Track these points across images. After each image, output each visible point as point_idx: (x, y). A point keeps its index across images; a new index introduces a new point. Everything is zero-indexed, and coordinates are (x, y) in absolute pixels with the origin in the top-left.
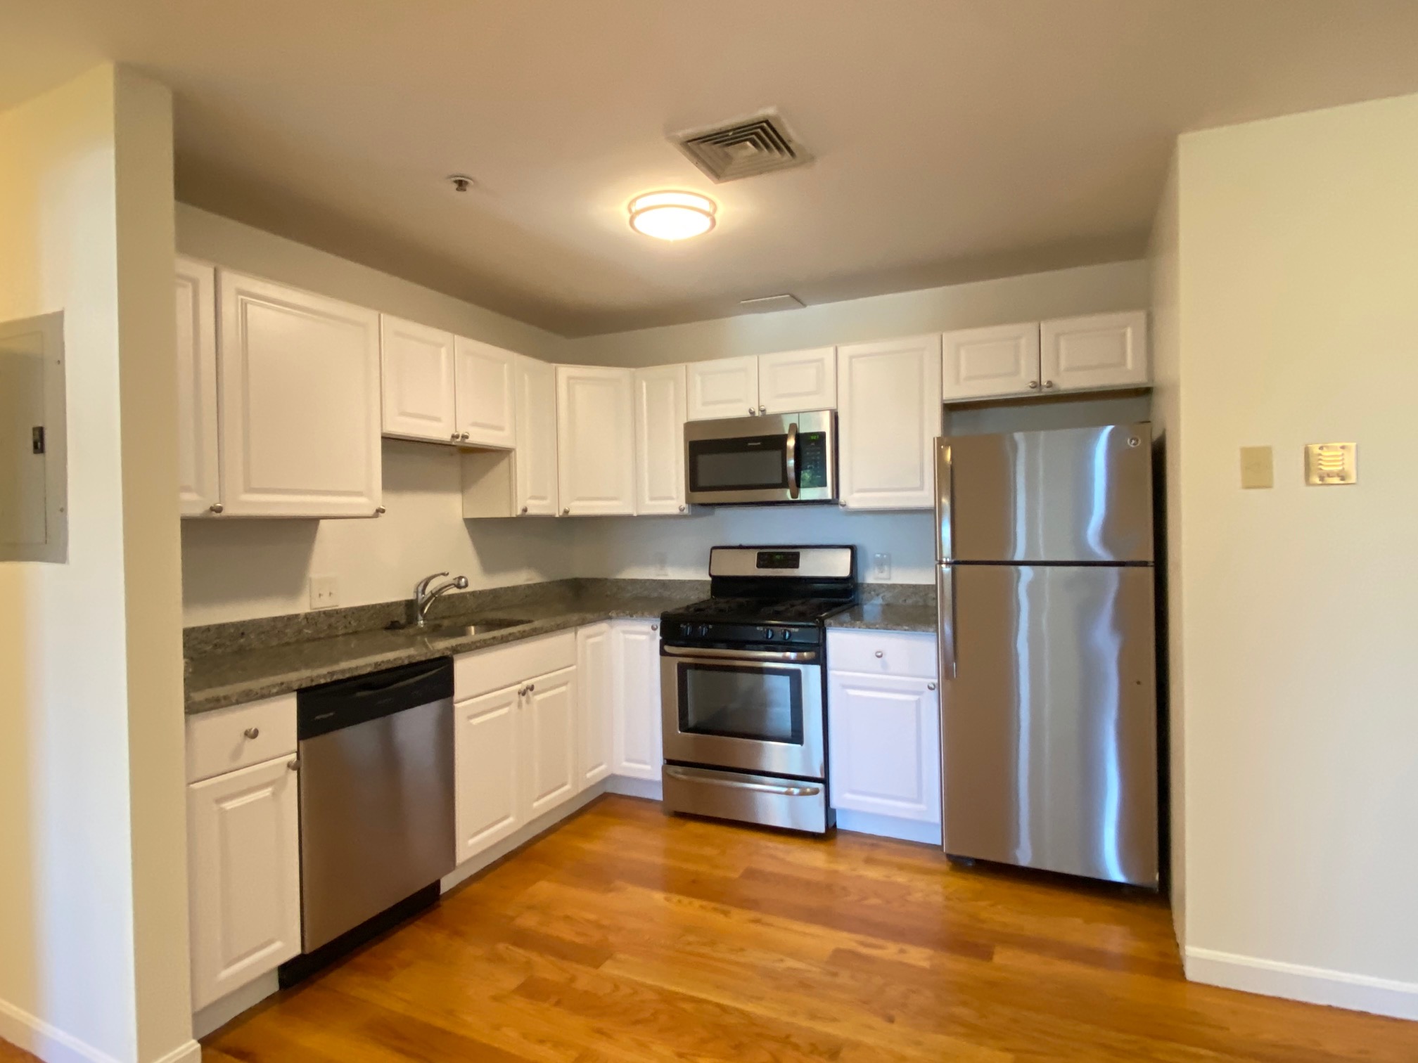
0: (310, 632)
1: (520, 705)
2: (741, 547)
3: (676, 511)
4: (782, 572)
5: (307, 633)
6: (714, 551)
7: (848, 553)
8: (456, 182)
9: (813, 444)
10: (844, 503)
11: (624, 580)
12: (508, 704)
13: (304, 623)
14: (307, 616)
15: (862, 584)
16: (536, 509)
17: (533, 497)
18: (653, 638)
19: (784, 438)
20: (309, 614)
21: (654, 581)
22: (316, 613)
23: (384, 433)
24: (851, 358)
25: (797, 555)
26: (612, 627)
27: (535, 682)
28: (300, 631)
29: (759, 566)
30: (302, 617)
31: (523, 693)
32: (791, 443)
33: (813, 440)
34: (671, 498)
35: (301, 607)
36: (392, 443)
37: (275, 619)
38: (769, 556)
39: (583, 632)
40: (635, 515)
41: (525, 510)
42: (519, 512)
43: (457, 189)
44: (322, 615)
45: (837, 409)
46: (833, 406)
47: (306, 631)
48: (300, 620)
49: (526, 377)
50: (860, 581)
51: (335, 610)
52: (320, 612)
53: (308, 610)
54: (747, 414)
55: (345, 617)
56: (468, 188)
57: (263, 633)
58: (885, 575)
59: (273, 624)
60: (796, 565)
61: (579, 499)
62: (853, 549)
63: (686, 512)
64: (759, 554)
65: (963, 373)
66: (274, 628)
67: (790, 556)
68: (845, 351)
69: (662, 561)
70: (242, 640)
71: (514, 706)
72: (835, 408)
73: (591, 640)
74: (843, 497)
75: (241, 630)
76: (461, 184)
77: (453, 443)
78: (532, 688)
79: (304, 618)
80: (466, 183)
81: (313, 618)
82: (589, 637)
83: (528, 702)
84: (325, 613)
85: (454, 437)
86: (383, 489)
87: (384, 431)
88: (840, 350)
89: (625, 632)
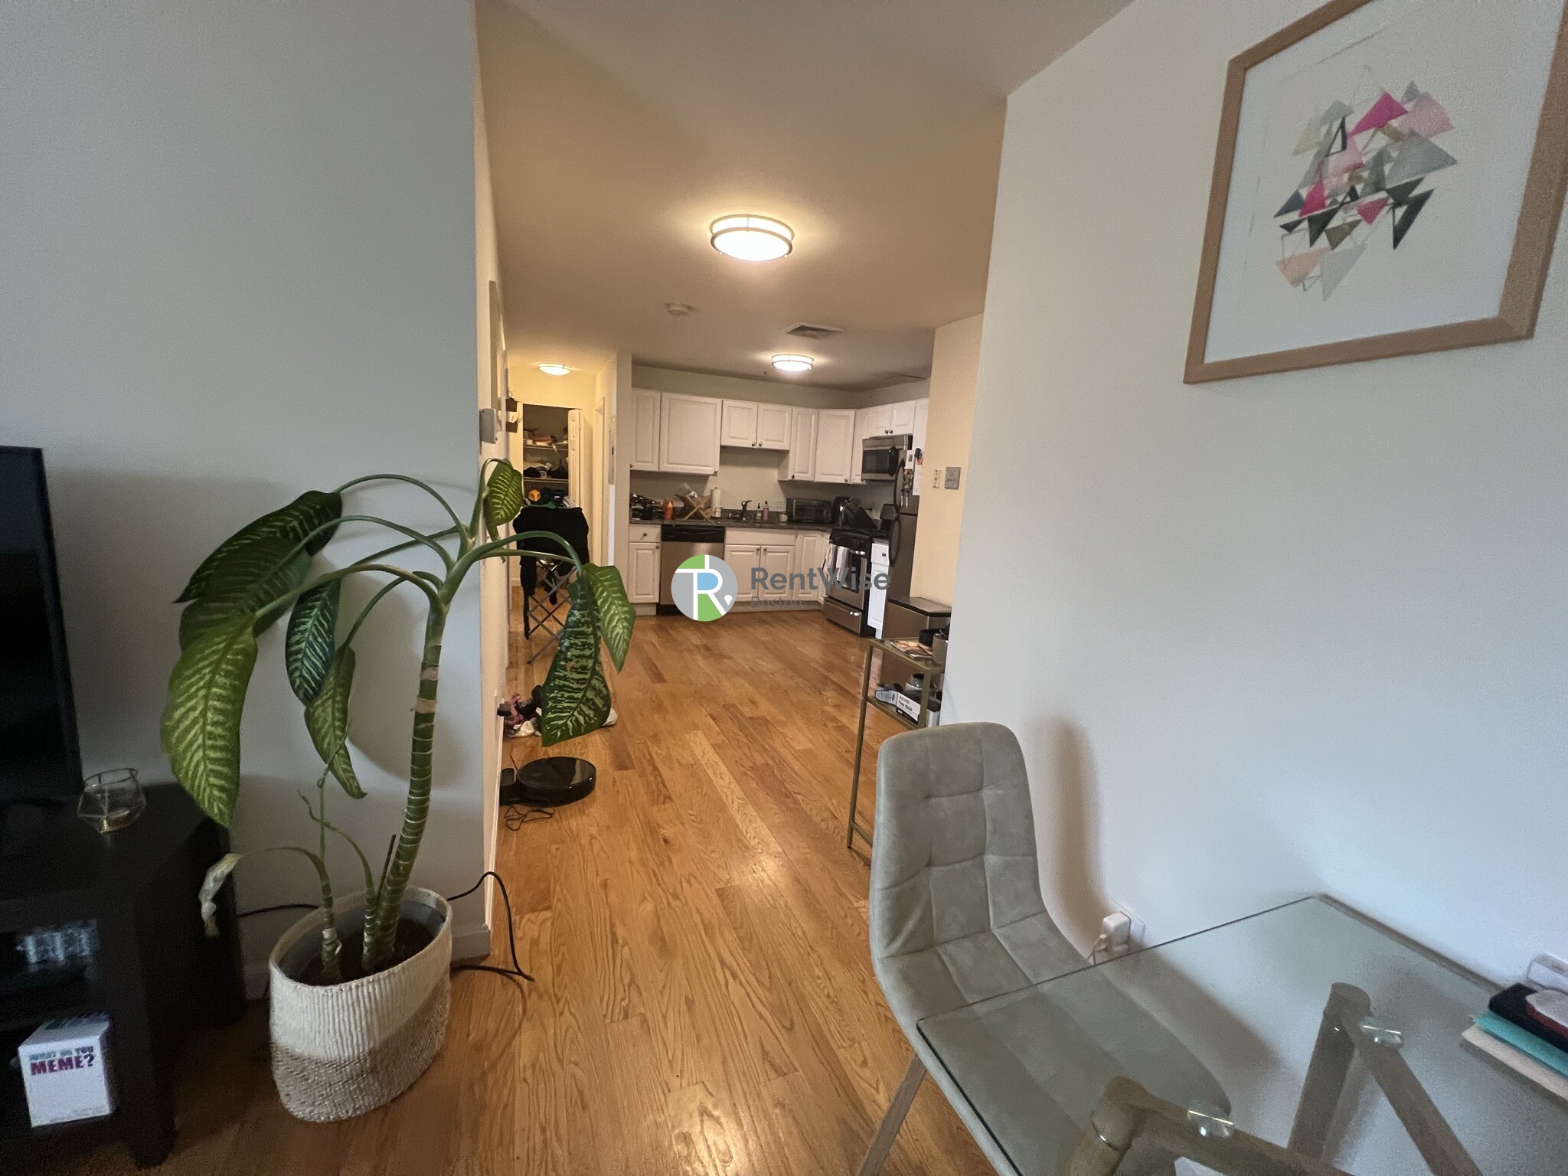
1: (757, 554)
3: (859, 482)
9: (898, 452)
16: (799, 477)
17: (799, 472)
27: (767, 547)
31: (758, 550)
33: (899, 450)
34: (856, 475)
36: (723, 448)
41: (793, 477)
42: (790, 478)
45: (913, 432)
49: (800, 418)
54: (886, 434)
61: (825, 474)
63: (865, 483)
72: (910, 434)
73: (807, 538)
77: (757, 449)
78: (765, 550)
85: (753, 445)
86: (720, 464)
87: (722, 444)
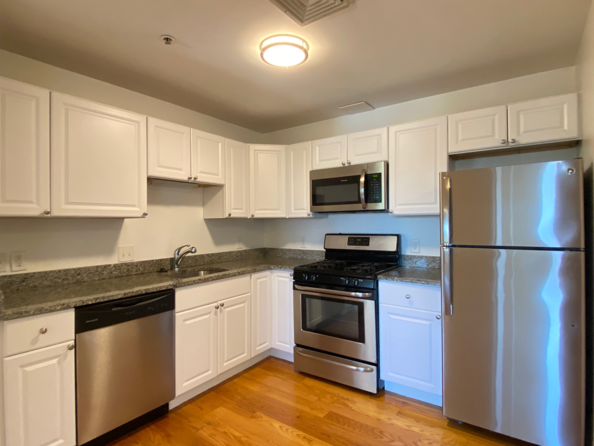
0: (117, 273)
1: (216, 314)
2: (340, 234)
3: (306, 216)
4: (360, 248)
5: (115, 274)
6: (327, 236)
7: (395, 238)
8: (165, 39)
9: (374, 180)
10: (391, 212)
11: (286, 249)
12: (209, 313)
13: (114, 268)
14: (115, 266)
15: (404, 255)
16: (236, 214)
17: (234, 209)
18: (291, 280)
19: (359, 177)
20: (117, 264)
21: (299, 250)
22: (120, 264)
23: (149, 176)
24: (396, 132)
25: (369, 238)
26: (272, 273)
27: (224, 302)
28: (111, 273)
29: (349, 244)
30: (112, 265)
31: (217, 308)
32: (362, 179)
33: (375, 178)
34: (304, 209)
35: (113, 260)
36: (153, 181)
37: (97, 267)
38: (354, 239)
39: (255, 276)
40: (287, 218)
41: (230, 215)
42: (227, 216)
43: (166, 43)
44: (124, 265)
45: (388, 161)
46: (386, 159)
47: (114, 273)
48: (111, 267)
49: (232, 150)
50: (403, 253)
51: (131, 263)
52: (123, 263)
53: (117, 262)
54: (342, 166)
55: (136, 266)
56: (171, 42)
57: (90, 273)
58: (417, 250)
59: (96, 269)
60: (368, 244)
61: (259, 210)
62: (398, 236)
63: (311, 216)
64: (349, 238)
65: (460, 138)
66: (97, 271)
67: (364, 239)
68: (393, 129)
69: (303, 241)
70: (78, 277)
71: (212, 314)
72: (387, 160)
73: (259, 280)
74: (391, 208)
75: (78, 272)
76: (168, 40)
77: (190, 182)
78: (222, 305)
79: (114, 267)
80: (171, 40)
81: (119, 267)
82: (258, 279)
83: (221, 311)
84: (125, 264)
85: (190, 178)
87: (149, 175)
88: (390, 128)
89: (278, 276)
